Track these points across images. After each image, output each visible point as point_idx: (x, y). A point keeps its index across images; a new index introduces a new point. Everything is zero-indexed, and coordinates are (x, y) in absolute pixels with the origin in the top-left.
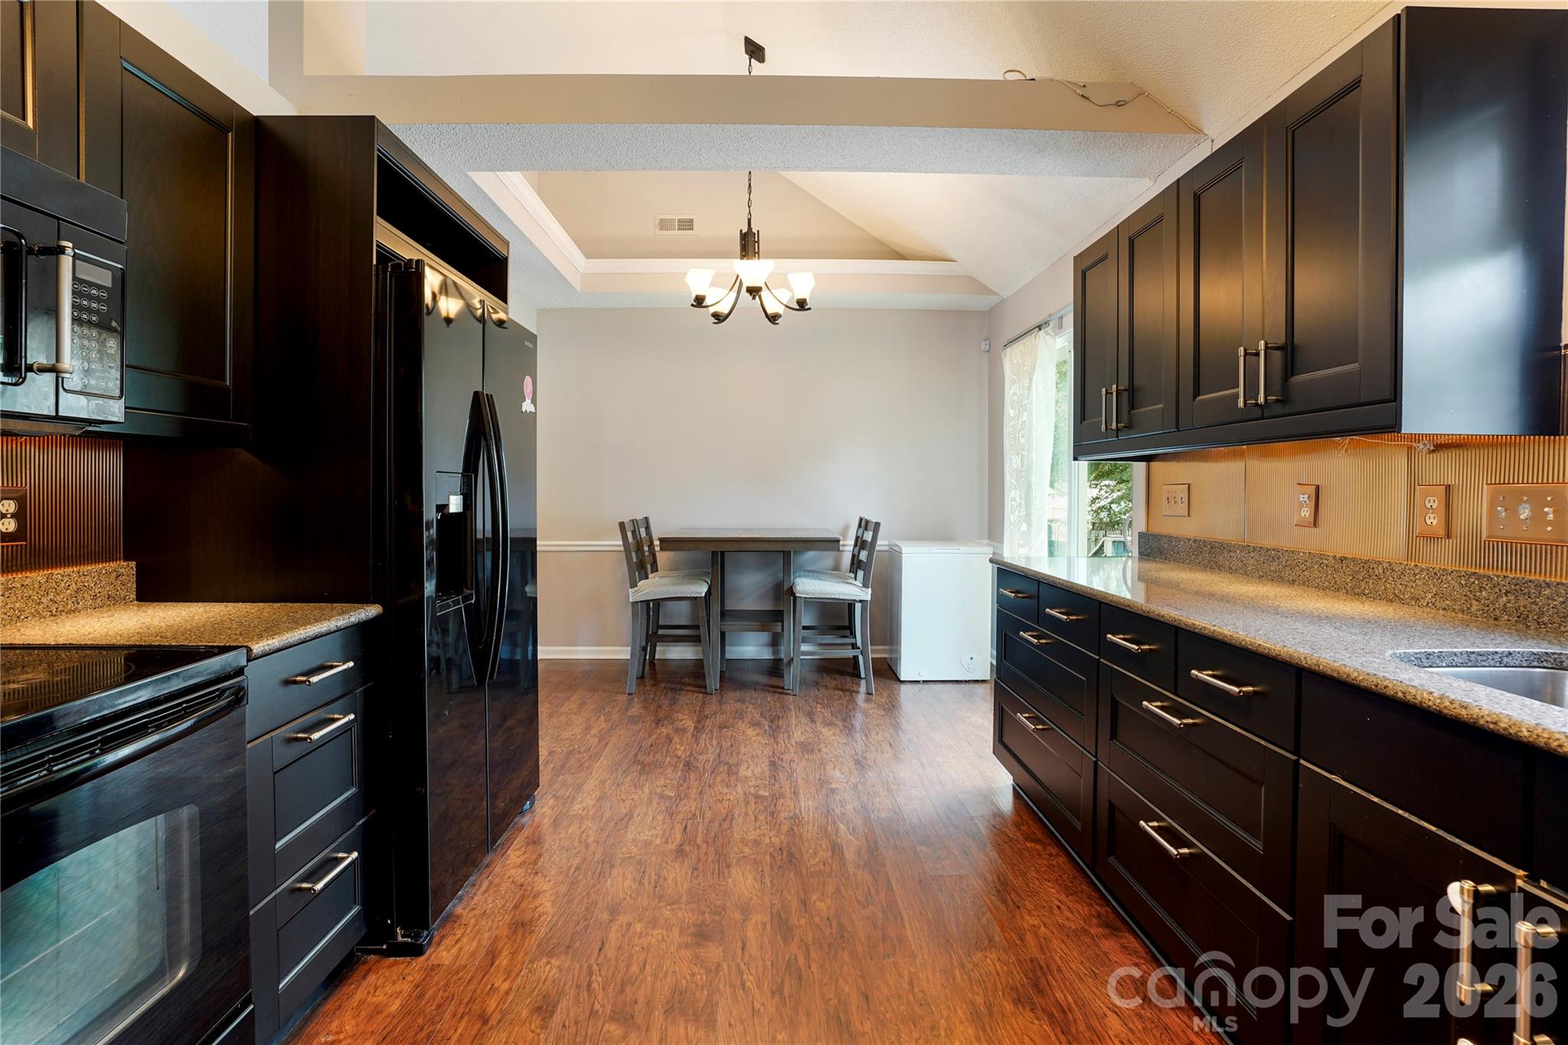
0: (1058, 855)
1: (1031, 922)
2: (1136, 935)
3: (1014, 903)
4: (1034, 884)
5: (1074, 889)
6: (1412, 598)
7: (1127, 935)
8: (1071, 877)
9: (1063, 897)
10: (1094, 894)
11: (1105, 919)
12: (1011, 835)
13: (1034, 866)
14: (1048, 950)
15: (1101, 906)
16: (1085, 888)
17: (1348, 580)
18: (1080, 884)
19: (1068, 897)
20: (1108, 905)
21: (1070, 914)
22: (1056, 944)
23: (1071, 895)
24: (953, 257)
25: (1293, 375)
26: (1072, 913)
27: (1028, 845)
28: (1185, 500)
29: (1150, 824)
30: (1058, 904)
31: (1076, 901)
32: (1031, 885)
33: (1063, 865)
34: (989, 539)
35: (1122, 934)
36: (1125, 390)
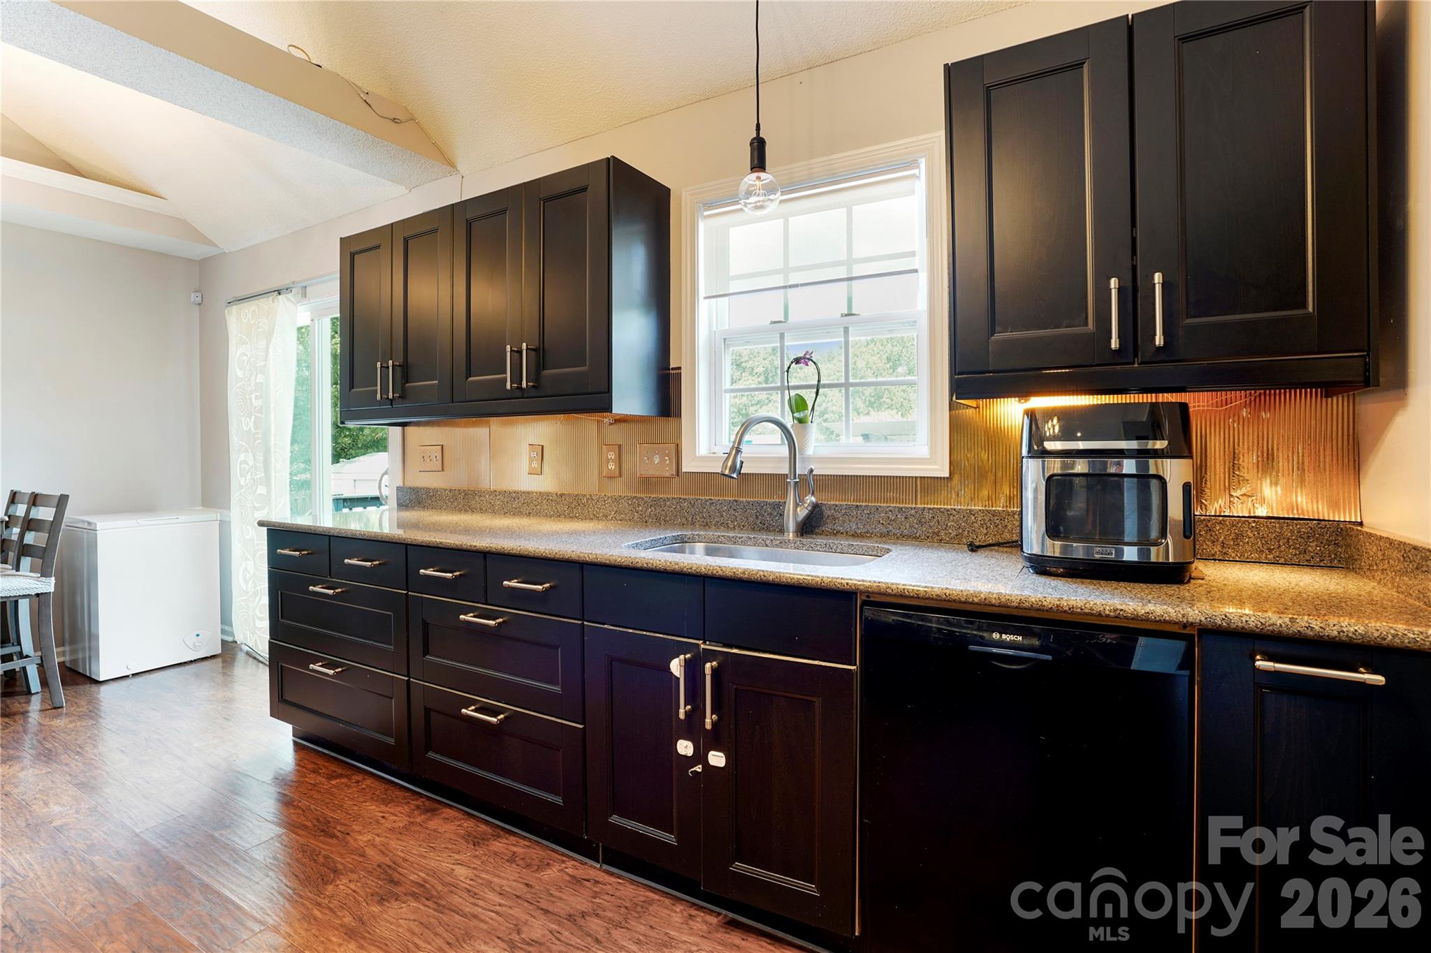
0: (364, 779)
1: (365, 839)
2: (451, 807)
3: (343, 833)
4: (353, 810)
5: (389, 798)
6: (604, 516)
7: (444, 810)
8: (383, 790)
9: (383, 808)
10: (407, 794)
11: (423, 808)
12: (313, 782)
13: (347, 796)
14: (390, 851)
15: (416, 800)
16: (398, 793)
17: (566, 509)
18: (393, 792)
19: (387, 806)
20: (421, 797)
21: (394, 818)
22: (393, 844)
23: (389, 803)
24: (162, 193)
25: (544, 369)
26: (396, 816)
27: (333, 782)
28: (439, 458)
29: (470, 709)
30: (381, 814)
31: (395, 806)
32: (350, 812)
33: (372, 785)
34: (203, 506)
35: (440, 811)
36: (399, 366)
